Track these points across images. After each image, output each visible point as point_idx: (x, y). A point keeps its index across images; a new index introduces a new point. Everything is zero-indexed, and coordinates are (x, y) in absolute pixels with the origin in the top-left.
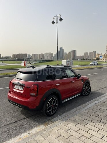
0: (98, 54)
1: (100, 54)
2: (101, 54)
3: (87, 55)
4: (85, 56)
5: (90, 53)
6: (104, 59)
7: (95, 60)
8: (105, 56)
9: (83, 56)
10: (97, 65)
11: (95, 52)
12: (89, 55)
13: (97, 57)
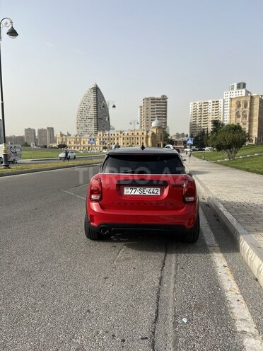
0: (62, 135)
1: (66, 134)
2: (69, 135)
3: (33, 136)
4: (28, 137)
5: (41, 131)
6: (75, 148)
7: (55, 148)
8: (78, 140)
9: (21, 138)
10: (75, 158)
11: (51, 130)
12: (37, 134)
13: (59, 141)
